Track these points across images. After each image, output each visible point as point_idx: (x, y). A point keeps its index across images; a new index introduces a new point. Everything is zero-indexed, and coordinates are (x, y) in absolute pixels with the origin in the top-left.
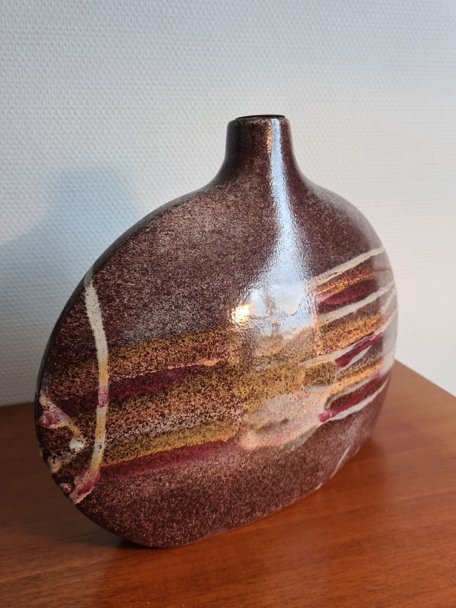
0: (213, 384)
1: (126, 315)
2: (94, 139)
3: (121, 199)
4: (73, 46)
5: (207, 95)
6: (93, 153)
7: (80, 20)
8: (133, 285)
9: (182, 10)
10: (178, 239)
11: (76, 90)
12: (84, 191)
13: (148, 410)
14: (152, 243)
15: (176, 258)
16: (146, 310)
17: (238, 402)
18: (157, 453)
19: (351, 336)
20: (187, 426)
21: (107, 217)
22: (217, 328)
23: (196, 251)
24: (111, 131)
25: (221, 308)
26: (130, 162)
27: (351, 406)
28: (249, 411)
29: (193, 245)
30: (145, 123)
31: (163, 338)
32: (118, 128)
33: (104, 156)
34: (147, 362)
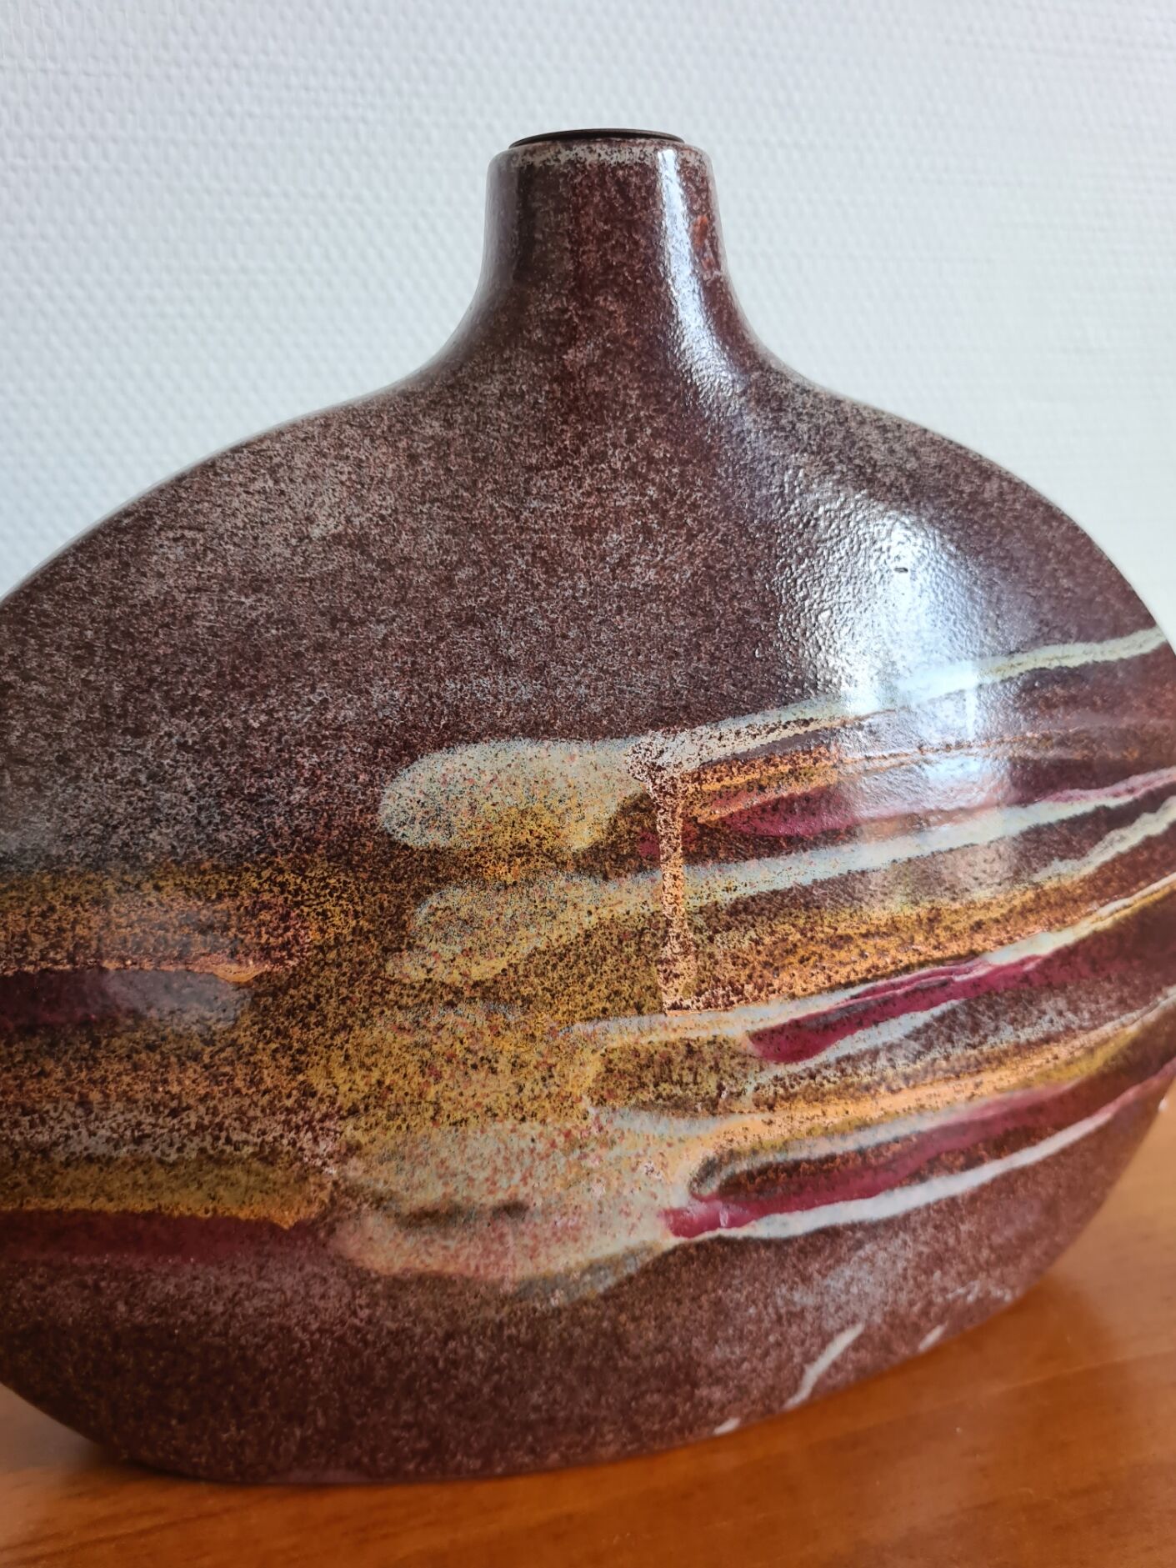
0: (240, 1042)
1: (8, 782)
8: (42, 690)
10: (210, 556)
13: (44, 1081)
14: (127, 565)
15: (189, 619)
16: (64, 774)
17: (326, 1117)
18: (76, 1211)
19: (841, 955)
20: (158, 1153)
22: (271, 863)
23: (260, 600)
25: (295, 798)
27: (830, 1202)
28: (365, 1150)
29: (254, 579)
31: (98, 869)
34: (46, 935)
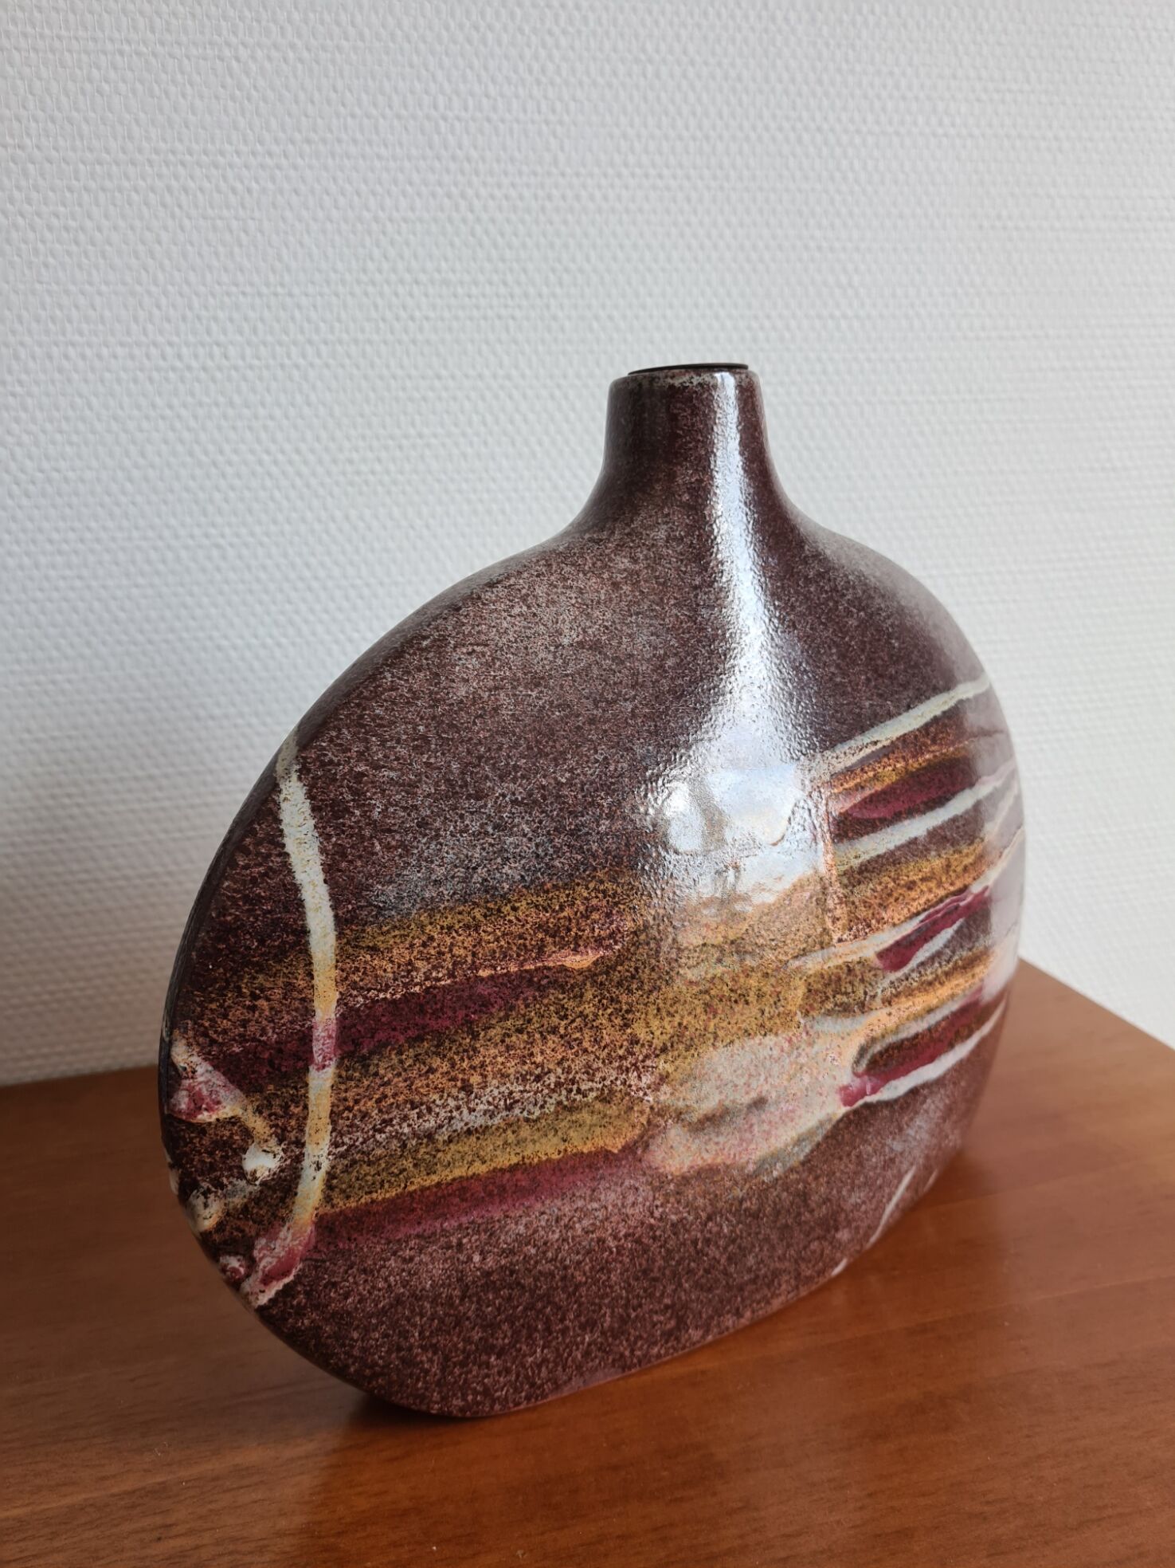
0: (586, 1012)
1: (378, 848)
2: (272, 417)
3: (336, 563)
4: (219, 191)
5: (548, 307)
6: (268, 452)
7: (236, 128)
8: (392, 774)
9: (485, 101)
10: (498, 663)
11: (226, 299)
12: (246, 545)
13: (431, 1076)
14: (437, 675)
15: (496, 710)
16: (425, 835)
17: (647, 1057)
18: (454, 1180)
19: (913, 894)
20: (525, 1113)
21: (303, 607)
22: (594, 877)
23: (542, 692)
24: (313, 398)
25: (602, 828)
26: (358, 473)
27: (916, 1068)
28: (672, 1077)
29: (533, 678)
30: (394, 377)
31: (466, 901)
32: (329, 389)
33: (296, 458)
34: (428, 960)
